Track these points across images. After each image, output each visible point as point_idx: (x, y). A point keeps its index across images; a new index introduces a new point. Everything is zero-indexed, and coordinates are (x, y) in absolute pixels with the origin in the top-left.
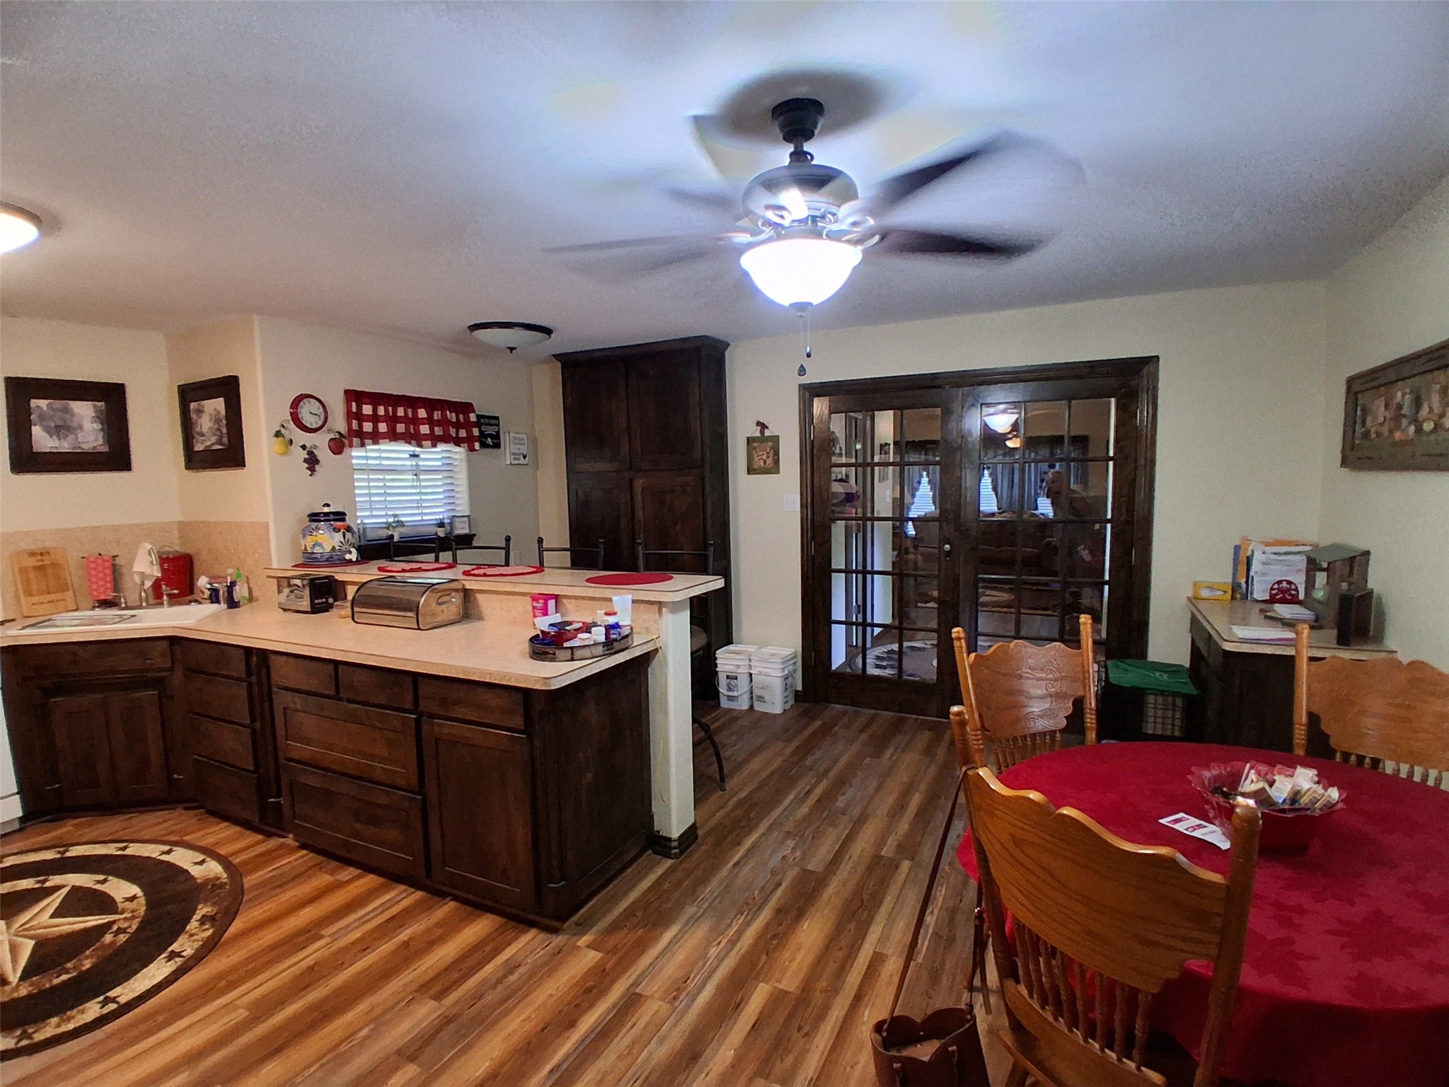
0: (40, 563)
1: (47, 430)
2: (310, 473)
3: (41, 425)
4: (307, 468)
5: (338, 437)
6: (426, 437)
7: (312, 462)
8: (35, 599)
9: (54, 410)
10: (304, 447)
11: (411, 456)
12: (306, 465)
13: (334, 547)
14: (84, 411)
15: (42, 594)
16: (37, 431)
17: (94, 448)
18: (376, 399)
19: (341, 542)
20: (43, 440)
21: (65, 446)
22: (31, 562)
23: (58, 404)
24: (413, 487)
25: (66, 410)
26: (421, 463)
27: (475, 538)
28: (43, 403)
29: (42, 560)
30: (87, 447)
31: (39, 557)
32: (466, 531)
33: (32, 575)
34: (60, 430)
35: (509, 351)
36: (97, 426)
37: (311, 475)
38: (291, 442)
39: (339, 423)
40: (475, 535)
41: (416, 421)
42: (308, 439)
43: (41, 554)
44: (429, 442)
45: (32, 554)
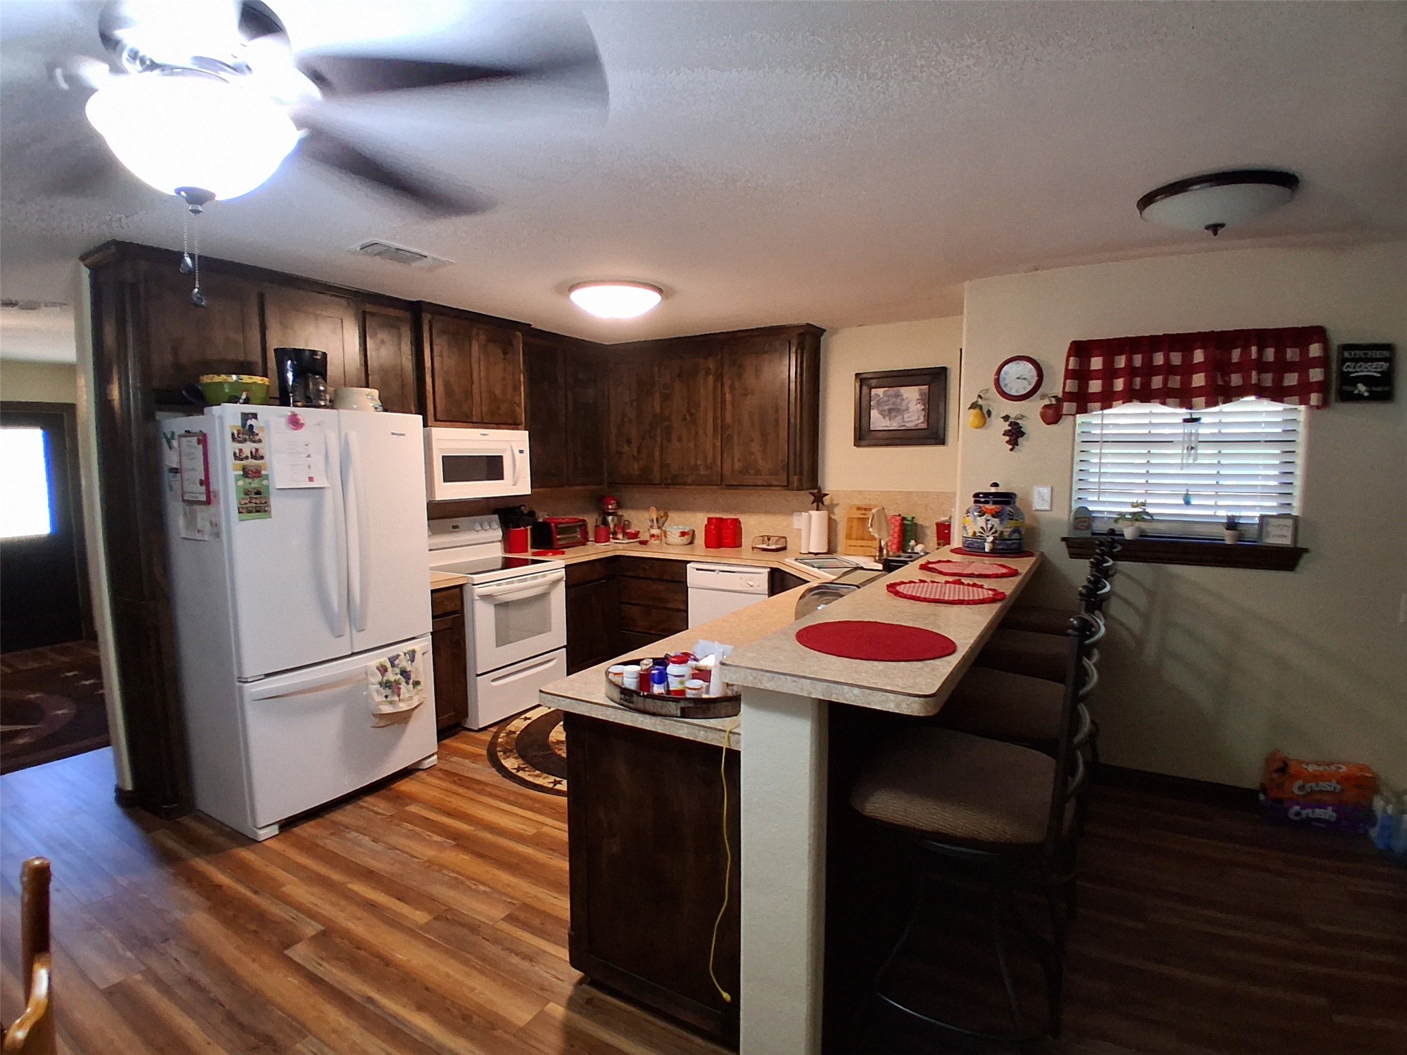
0: (862, 516)
1: (881, 413)
2: (1010, 447)
3: (878, 409)
4: (1007, 442)
5: (1054, 402)
6: (1199, 392)
7: (1015, 434)
8: (853, 542)
9: (889, 396)
10: (1006, 418)
11: (1186, 421)
12: (1007, 438)
13: (975, 533)
14: (912, 395)
15: (857, 539)
16: (874, 414)
17: (917, 425)
18: (1109, 348)
19: (982, 528)
20: (878, 421)
21: (894, 425)
22: (858, 514)
23: (892, 391)
24: (1182, 466)
25: (898, 395)
26: (1202, 431)
27: (1306, 556)
28: (880, 391)
29: (865, 514)
30: (910, 425)
31: (864, 512)
32: (1287, 541)
33: (855, 523)
34: (891, 412)
35: (1210, 232)
36: (920, 407)
37: (1011, 450)
38: (989, 413)
39: (1057, 384)
40: (1306, 550)
41: (1188, 369)
42: (1013, 409)
43: (866, 509)
44: (1203, 399)
45: (859, 509)
